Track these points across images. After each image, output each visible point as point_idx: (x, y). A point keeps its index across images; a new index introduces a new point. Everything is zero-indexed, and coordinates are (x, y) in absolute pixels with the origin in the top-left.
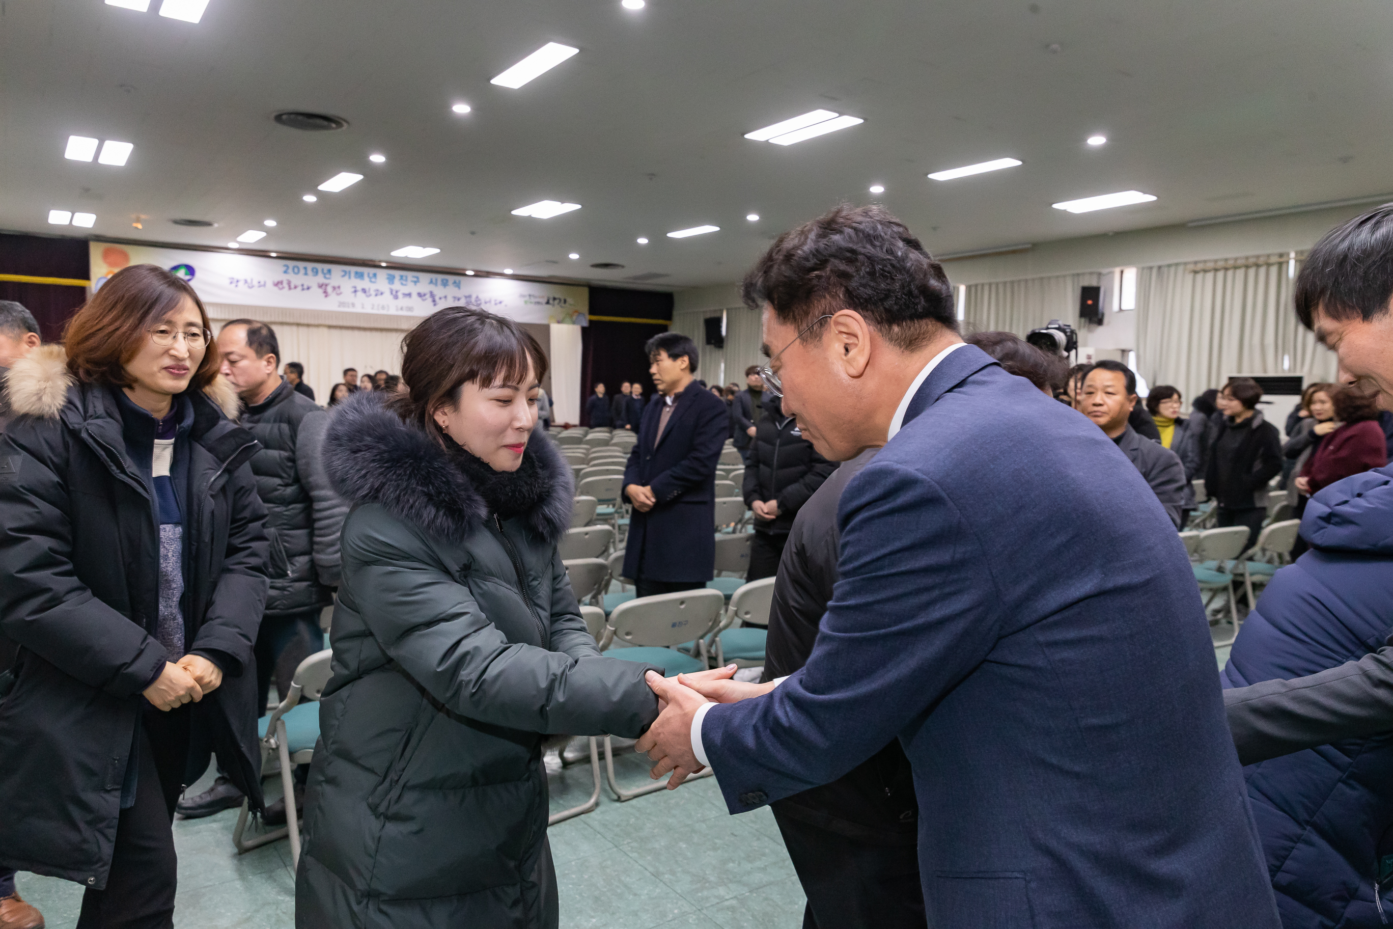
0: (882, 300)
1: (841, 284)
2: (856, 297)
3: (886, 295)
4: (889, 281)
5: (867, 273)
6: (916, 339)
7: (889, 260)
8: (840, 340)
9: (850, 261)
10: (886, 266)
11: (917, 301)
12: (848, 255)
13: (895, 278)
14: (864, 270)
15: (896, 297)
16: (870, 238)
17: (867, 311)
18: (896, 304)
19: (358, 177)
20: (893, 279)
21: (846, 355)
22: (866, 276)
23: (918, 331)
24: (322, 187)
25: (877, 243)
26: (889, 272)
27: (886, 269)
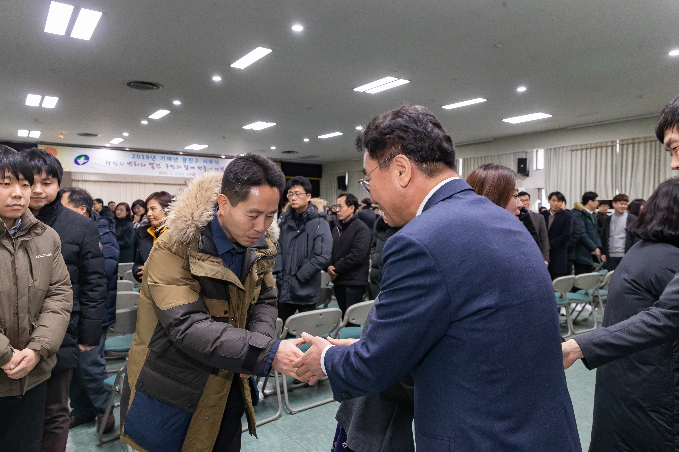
0: (418, 151)
1: (400, 142)
2: (407, 149)
3: (421, 149)
4: (422, 142)
5: (412, 138)
6: (434, 171)
7: (424, 132)
8: (397, 169)
9: (405, 131)
10: (422, 135)
11: (436, 153)
12: (404, 128)
13: (426, 141)
14: (411, 137)
15: (425, 150)
16: (415, 121)
17: (411, 156)
18: (425, 153)
19: (169, 112)
20: (425, 141)
21: (400, 176)
22: (412, 139)
23: (435, 168)
24: (150, 117)
25: (418, 124)
26: (423, 138)
27: (422, 137)
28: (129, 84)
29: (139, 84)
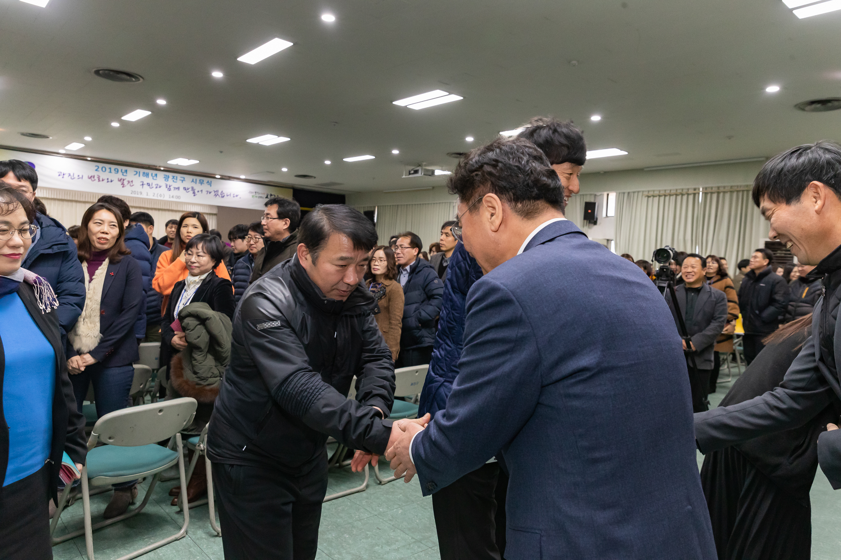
0: (511, 189)
1: (489, 179)
2: (497, 187)
3: (514, 186)
4: (516, 178)
6: (531, 212)
7: (517, 166)
8: (489, 211)
9: (495, 166)
10: (515, 170)
11: (532, 190)
12: (494, 163)
13: (520, 176)
15: (520, 187)
16: (507, 153)
17: (502, 194)
18: (519, 190)
19: (149, 113)
20: (518, 177)
21: (491, 219)
23: (532, 208)
24: (124, 118)
25: (511, 156)
26: (516, 173)
28: (97, 72)
29: (111, 73)
